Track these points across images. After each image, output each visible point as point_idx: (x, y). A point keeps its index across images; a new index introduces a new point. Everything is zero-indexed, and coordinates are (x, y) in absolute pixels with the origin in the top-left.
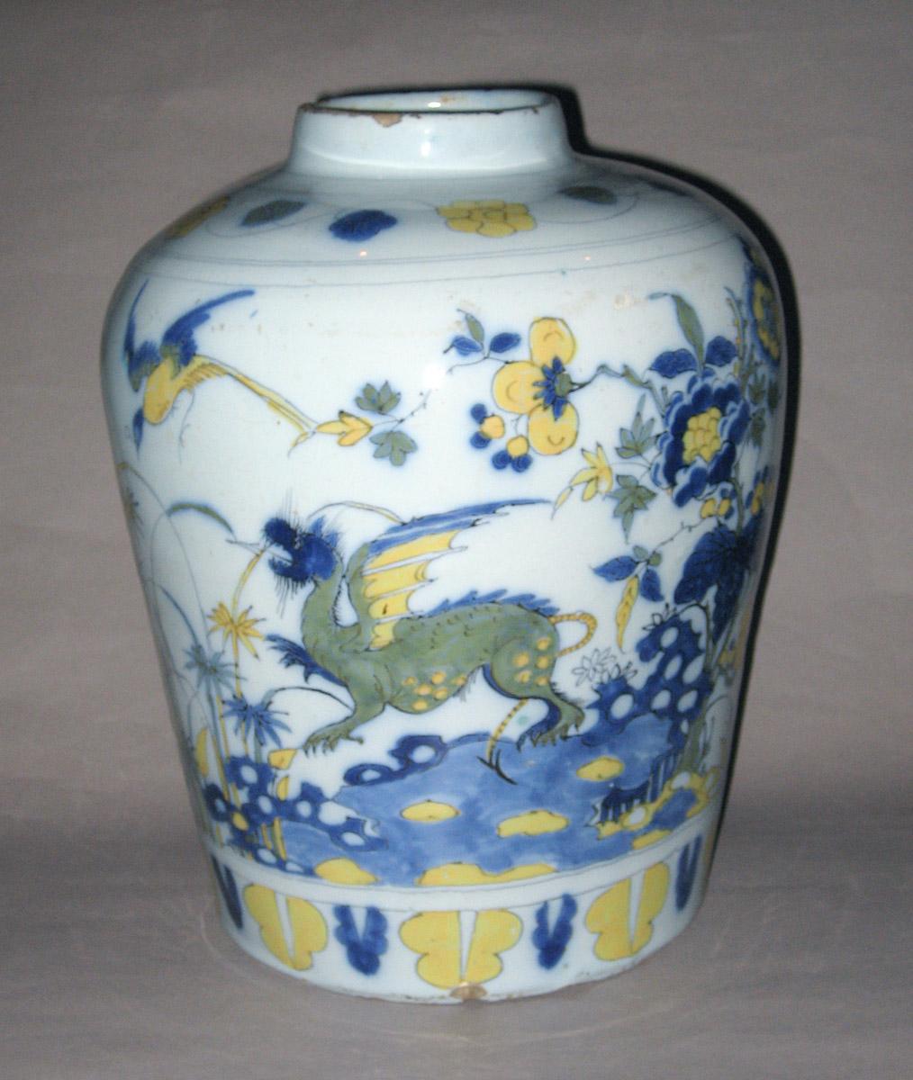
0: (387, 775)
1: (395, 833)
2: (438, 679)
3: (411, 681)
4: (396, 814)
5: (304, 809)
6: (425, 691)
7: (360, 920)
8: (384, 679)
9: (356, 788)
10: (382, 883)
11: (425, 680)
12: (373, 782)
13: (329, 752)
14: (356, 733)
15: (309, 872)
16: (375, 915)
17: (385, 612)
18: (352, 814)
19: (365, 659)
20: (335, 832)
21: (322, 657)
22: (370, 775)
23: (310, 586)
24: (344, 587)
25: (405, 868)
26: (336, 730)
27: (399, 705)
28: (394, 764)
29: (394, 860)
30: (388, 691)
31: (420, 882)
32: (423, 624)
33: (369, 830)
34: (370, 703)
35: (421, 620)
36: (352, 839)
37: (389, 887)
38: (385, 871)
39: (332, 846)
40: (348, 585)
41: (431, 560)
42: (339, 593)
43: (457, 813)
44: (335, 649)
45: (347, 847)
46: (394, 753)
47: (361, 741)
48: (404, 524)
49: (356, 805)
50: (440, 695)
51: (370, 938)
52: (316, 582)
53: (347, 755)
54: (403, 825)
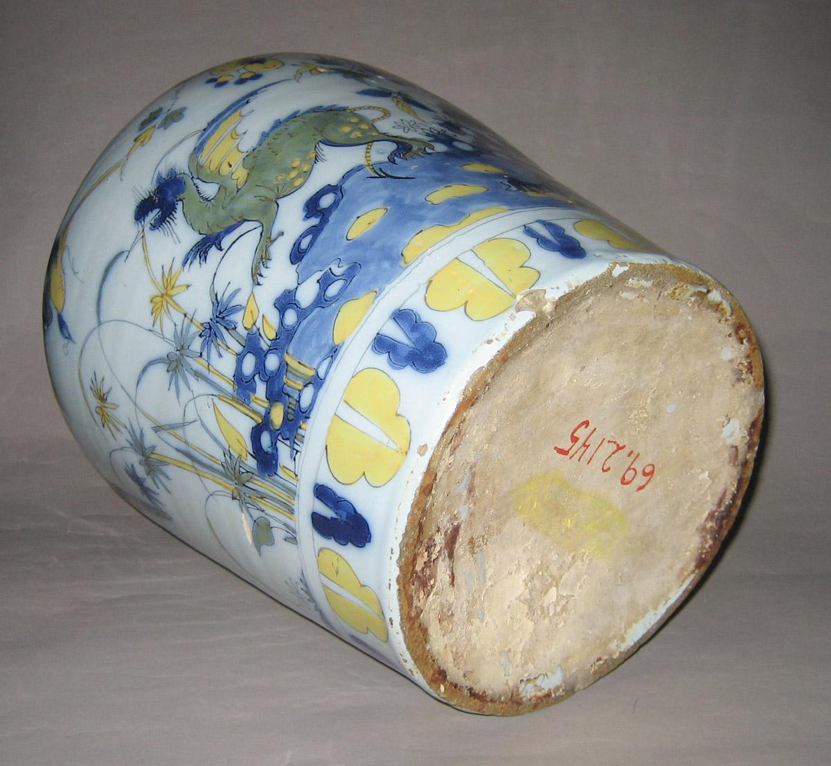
0: (315, 231)
1: (355, 254)
2: (296, 163)
3: (280, 178)
4: (345, 242)
5: (291, 317)
6: (293, 174)
7: (395, 332)
8: (263, 192)
9: (304, 260)
10: (381, 290)
11: (287, 171)
12: (311, 244)
13: (270, 264)
14: (274, 234)
15: (334, 351)
16: (401, 316)
17: (231, 166)
18: (318, 275)
19: (242, 195)
20: (321, 301)
21: (218, 226)
22: (305, 244)
23: (179, 206)
24: (196, 181)
25: (386, 265)
26: (262, 247)
27: (285, 193)
28: (314, 221)
29: (372, 267)
30: (271, 195)
31: (406, 263)
32: (259, 151)
33: (337, 271)
34: (266, 211)
35: (256, 150)
36: (333, 290)
37: (388, 287)
38: (375, 280)
39: (328, 310)
40: (198, 178)
41: (236, 127)
42: (197, 187)
43: (387, 210)
44: (221, 212)
45: (336, 298)
46: (307, 217)
47: (282, 234)
48: (205, 130)
49: (315, 268)
50: (305, 169)
51: (416, 335)
52: (180, 200)
53: (281, 250)
54: (357, 244)
